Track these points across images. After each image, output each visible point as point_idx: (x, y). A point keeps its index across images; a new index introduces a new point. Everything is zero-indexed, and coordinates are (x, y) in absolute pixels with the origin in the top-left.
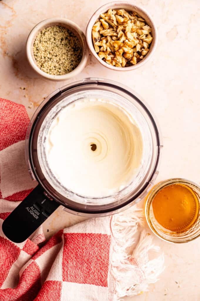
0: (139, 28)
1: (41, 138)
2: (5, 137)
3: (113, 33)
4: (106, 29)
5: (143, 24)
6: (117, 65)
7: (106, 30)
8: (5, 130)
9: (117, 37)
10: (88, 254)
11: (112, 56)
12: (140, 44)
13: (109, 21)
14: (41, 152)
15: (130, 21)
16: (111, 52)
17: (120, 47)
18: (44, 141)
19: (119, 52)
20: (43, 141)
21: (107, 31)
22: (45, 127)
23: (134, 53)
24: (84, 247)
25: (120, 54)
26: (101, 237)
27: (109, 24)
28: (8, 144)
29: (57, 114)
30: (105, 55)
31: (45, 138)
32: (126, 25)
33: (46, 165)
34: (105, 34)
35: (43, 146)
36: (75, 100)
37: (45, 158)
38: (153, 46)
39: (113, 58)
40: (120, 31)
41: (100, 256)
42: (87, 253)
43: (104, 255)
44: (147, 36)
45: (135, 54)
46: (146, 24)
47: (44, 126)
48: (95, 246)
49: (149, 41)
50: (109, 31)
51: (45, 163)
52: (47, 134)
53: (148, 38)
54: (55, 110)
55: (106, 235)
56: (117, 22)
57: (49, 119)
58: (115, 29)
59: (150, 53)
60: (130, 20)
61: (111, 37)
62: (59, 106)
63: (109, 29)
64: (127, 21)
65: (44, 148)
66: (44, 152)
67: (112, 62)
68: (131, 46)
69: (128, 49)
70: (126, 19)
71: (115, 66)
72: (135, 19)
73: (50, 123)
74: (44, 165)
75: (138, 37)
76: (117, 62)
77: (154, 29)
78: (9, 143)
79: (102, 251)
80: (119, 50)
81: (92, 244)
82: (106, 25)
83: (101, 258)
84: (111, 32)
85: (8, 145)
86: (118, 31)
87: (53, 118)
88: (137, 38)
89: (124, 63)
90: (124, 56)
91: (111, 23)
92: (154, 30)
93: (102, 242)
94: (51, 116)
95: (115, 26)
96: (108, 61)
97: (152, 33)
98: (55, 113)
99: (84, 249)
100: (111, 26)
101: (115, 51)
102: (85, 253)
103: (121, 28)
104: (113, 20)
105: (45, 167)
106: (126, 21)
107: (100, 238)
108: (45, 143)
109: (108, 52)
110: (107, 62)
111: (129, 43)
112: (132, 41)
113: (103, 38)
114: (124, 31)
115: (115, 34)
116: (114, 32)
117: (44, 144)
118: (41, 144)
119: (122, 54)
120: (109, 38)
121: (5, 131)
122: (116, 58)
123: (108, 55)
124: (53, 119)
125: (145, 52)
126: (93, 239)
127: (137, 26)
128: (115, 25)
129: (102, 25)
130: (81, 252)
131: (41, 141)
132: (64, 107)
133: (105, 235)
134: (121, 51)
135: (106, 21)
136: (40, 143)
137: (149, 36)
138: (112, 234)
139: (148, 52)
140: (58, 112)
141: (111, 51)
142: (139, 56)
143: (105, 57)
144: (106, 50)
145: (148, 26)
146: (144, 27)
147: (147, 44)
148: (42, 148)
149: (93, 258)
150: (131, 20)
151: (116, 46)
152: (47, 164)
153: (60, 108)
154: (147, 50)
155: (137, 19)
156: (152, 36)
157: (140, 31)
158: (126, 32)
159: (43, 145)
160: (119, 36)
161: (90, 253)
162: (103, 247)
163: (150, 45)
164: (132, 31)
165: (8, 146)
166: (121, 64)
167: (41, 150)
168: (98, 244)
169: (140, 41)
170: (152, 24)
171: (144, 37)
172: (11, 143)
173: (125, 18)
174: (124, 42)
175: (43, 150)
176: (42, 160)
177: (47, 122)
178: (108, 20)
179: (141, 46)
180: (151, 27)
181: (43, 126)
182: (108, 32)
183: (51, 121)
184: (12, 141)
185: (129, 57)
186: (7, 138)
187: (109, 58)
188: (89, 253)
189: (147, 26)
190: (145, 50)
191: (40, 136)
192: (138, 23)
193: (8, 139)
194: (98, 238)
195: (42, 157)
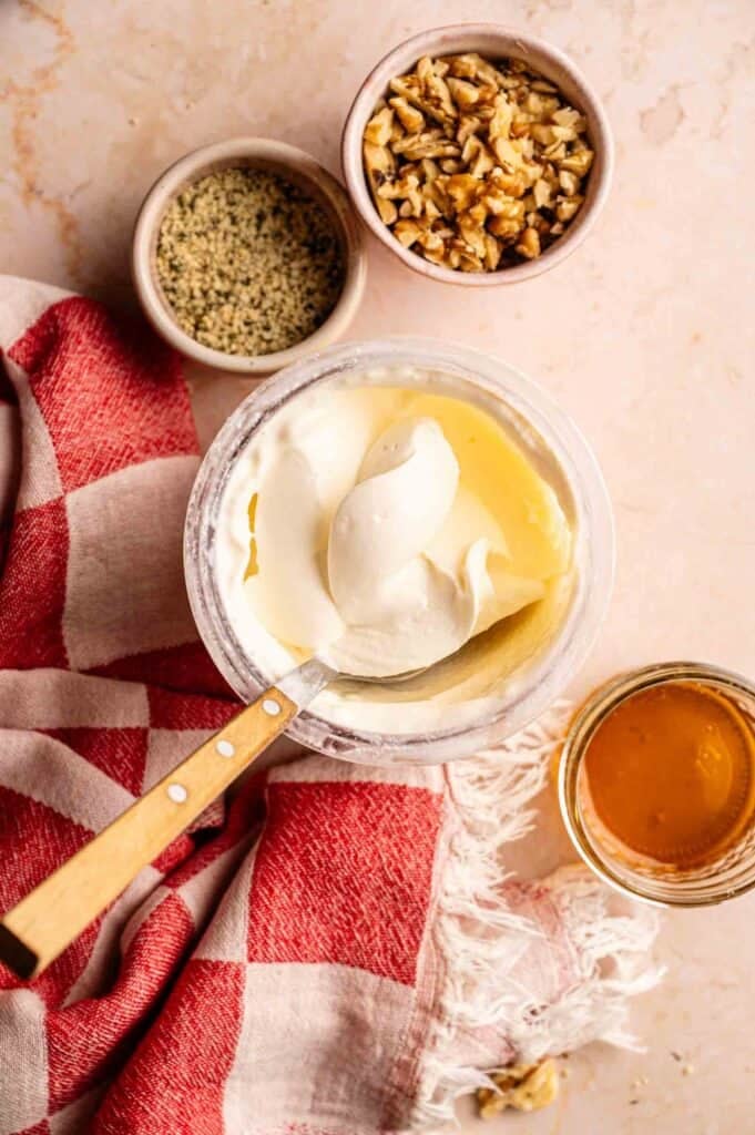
0: (539, 119)
1: (197, 532)
2: (99, 438)
3: (444, 146)
4: (415, 134)
5: (552, 103)
6: (467, 267)
7: (415, 138)
8: (99, 412)
9: (457, 159)
11: (447, 233)
12: (547, 180)
13: (426, 103)
14: (200, 584)
15: (504, 96)
16: (442, 219)
17: (473, 199)
18: (210, 545)
19: (470, 215)
20: (206, 544)
21: (419, 141)
22: (205, 491)
23: (527, 214)
25: (475, 222)
26: (406, 800)
27: (425, 114)
28: (109, 465)
29: (246, 439)
30: (420, 233)
31: (211, 532)
32: (490, 113)
33: (221, 632)
34: (412, 153)
35: (206, 561)
36: (313, 381)
37: (219, 605)
38: (598, 183)
39: (448, 242)
40: (467, 138)
44: (570, 146)
45: (532, 218)
46: (564, 100)
47: (203, 485)
49: (582, 167)
50: (428, 141)
51: (217, 623)
52: (216, 515)
53: (577, 154)
54: (239, 426)
56: (455, 103)
57: (221, 459)
58: (449, 132)
59: (588, 211)
60: (502, 91)
61: (437, 161)
62: (253, 408)
63: (425, 131)
64: (493, 99)
65: (210, 569)
66: (213, 585)
67: (446, 258)
68: (517, 188)
69: (504, 203)
70: (488, 91)
71: (459, 269)
72: (520, 86)
73: (226, 474)
74: (215, 633)
75: (537, 154)
76: (467, 256)
77: (595, 117)
78: (112, 460)
80: (471, 211)
82: (415, 118)
84: (433, 144)
85: (108, 468)
86: (461, 137)
87: (235, 454)
88: (537, 159)
89: (494, 260)
90: (492, 229)
91: (433, 109)
92: (599, 124)
94: (226, 448)
95: (447, 119)
96: (433, 252)
97: (588, 136)
98: (240, 434)
100: (431, 123)
101: (456, 215)
103: (469, 125)
104: (439, 99)
105: (217, 639)
106: (489, 96)
108: (212, 550)
109: (431, 220)
110: (427, 256)
111: (507, 180)
112: (518, 170)
113: (408, 167)
114: (483, 134)
115: (450, 150)
116: (445, 142)
117: (209, 555)
118: (197, 553)
119: (481, 223)
120: (429, 168)
121: (101, 415)
122: (463, 239)
123: (429, 231)
124: (235, 460)
125: (567, 208)
127: (529, 113)
128: (447, 116)
129: (397, 120)
131: (197, 545)
132: (273, 409)
133: (421, 793)
134: (479, 212)
135: (411, 103)
136: (194, 551)
137: (581, 147)
139: (580, 207)
140: (253, 429)
141: (439, 215)
142: (545, 226)
143: (422, 240)
144: (423, 212)
145: (573, 108)
146: (557, 116)
147: (574, 178)
148: (204, 569)
150: (506, 91)
151: (459, 194)
152: (227, 629)
153: (258, 416)
154: (574, 201)
155: (528, 86)
156: (590, 147)
157: (542, 132)
158: (490, 139)
159: (204, 556)
160: (466, 155)
163: (587, 184)
164: (515, 135)
165: (106, 474)
166: (483, 260)
167: (199, 579)
169: (546, 169)
170: (588, 102)
171: (561, 153)
172: (119, 462)
173: (483, 88)
174: (486, 177)
175: (205, 577)
176: (207, 613)
177: (212, 469)
178: (419, 100)
179: (553, 184)
180: (582, 113)
181: (200, 486)
182: (424, 145)
183: (229, 465)
184: (122, 455)
185: (508, 232)
186: (105, 442)
187: (435, 241)
189: (569, 108)
190: (569, 202)
191: (189, 524)
192: (534, 102)
193: (110, 448)
195: (204, 605)
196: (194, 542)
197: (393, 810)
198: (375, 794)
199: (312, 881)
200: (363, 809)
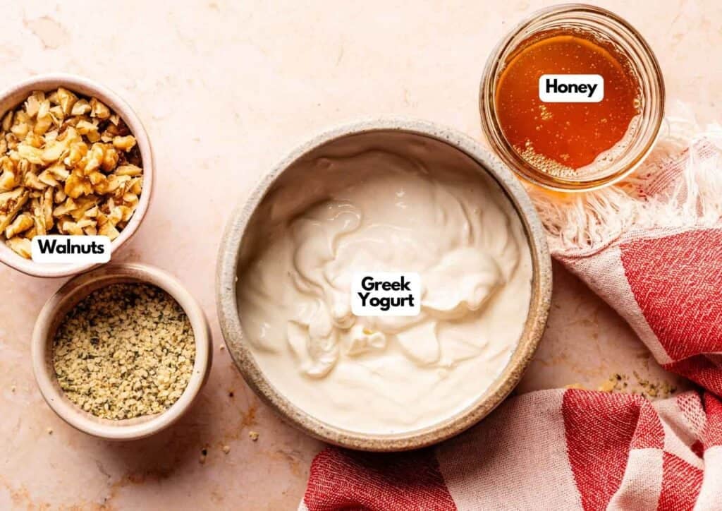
0: (31, 127)
3: (44, 199)
4: (34, 219)
5: (20, 115)
6: (138, 190)
7: (37, 220)
9: (55, 190)
10: (694, 287)
11: (111, 203)
12: (77, 123)
13: (11, 211)
15: (11, 152)
16: (100, 205)
17: (85, 180)
19: (97, 185)
21: (39, 217)
23: (101, 141)
24: (683, 305)
25: (102, 182)
27: (20, 212)
30: (110, 223)
32: (25, 163)
34: (47, 224)
38: (82, 87)
39: (118, 202)
40: (41, 182)
41: (687, 256)
42: (695, 291)
43: (679, 248)
44: (53, 105)
45: (105, 138)
46: (20, 107)
49: (70, 98)
50: (40, 210)
53: (60, 101)
56: (14, 189)
58: (36, 195)
59: (101, 96)
60: (8, 154)
61: (55, 205)
63: (32, 212)
64: (13, 161)
67: (130, 204)
68: (81, 147)
69: (92, 158)
70: (6, 163)
71: (139, 196)
72: (6, 139)
75: (58, 130)
76: (128, 188)
77: (33, 85)
79: (669, 256)
80: (93, 183)
81: (663, 286)
82: (22, 221)
83: (690, 251)
84: (43, 207)
86: (40, 187)
88: (62, 131)
89: (132, 168)
90: (111, 170)
91: (16, 206)
92: (39, 83)
93: (647, 264)
95: (24, 195)
96: (124, 214)
97: (47, 91)
99: (689, 304)
100: (27, 207)
101: (95, 194)
102: (696, 297)
103: (31, 179)
104: (9, 201)
106: (10, 164)
107: (637, 273)
109: (100, 214)
110: (127, 219)
111: (72, 155)
112: (69, 145)
113: (59, 227)
114: (39, 169)
115: (48, 195)
116: (42, 198)
119: (104, 177)
120: (60, 212)
122: (115, 190)
123: (109, 216)
125: (100, 110)
126: (650, 291)
127: (26, 135)
128: (22, 195)
129: (22, 234)
130: (700, 308)
133: (625, 260)
134: (95, 177)
135: (11, 222)
137: (55, 97)
139: (99, 101)
141: (97, 207)
142: (111, 128)
143: (115, 222)
144: (93, 219)
145: (26, 100)
146: (30, 112)
147: (77, 104)
149: (700, 269)
150: (8, 150)
151: (80, 189)
154: (95, 104)
155: (6, 133)
156: (56, 90)
157: (41, 125)
158: (43, 164)
160: (53, 183)
161: (690, 282)
162: (659, 257)
163: (81, 94)
164: (41, 146)
166: (133, 177)
169: (70, 125)
170: (20, 90)
171: (56, 109)
173: (4, 167)
174: (70, 169)
178: (9, 216)
179: (80, 119)
180: (30, 94)
182: (43, 213)
185: (114, 158)
187: (116, 212)
188: (692, 285)
189: (26, 103)
190: (96, 108)
192: (18, 129)
194: (642, 278)
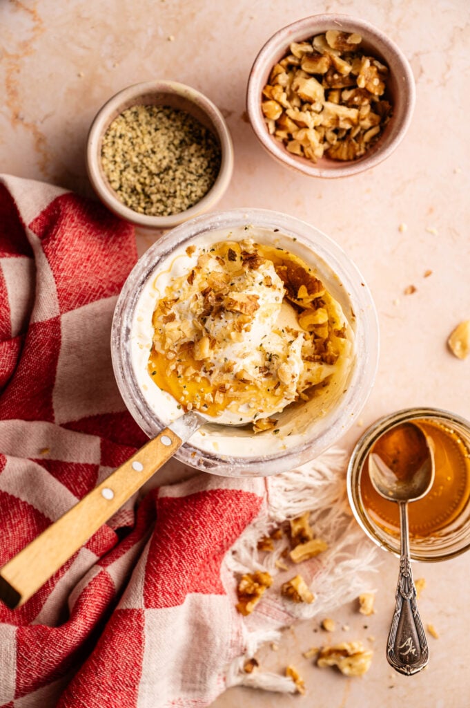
1: (119, 330)
10: (208, 537)
14: (121, 364)
18: (127, 339)
20: (125, 339)
22: (125, 305)
26: (241, 500)
29: (150, 273)
31: (128, 331)
33: (134, 393)
35: (125, 349)
36: (191, 237)
37: (133, 376)
42: (204, 535)
47: (123, 302)
48: (225, 518)
51: (132, 388)
52: (131, 320)
54: (146, 265)
55: (253, 494)
57: (134, 285)
62: (154, 254)
65: (128, 354)
66: (129, 364)
73: (137, 294)
74: (130, 394)
81: (219, 513)
87: (143, 282)
93: (241, 509)
94: (137, 279)
98: (146, 270)
102: (200, 534)
105: (132, 398)
107: (238, 499)
108: (129, 342)
117: (127, 345)
118: (119, 344)
124: (143, 286)
130: (190, 534)
131: (119, 339)
132: (166, 254)
133: (251, 496)
136: (117, 343)
138: (268, 495)
140: (154, 267)
148: (123, 354)
152: (138, 391)
153: (157, 258)
159: (123, 346)
161: (213, 535)
167: (121, 360)
168: (233, 515)
175: (124, 359)
176: (125, 381)
177: (129, 292)
181: (121, 302)
183: (139, 289)
188: (210, 536)
191: (114, 326)
194: (232, 500)
195: (124, 377)
196: (117, 337)
197: (233, 506)
198: (222, 495)
199: (184, 553)
200: (214, 505)
